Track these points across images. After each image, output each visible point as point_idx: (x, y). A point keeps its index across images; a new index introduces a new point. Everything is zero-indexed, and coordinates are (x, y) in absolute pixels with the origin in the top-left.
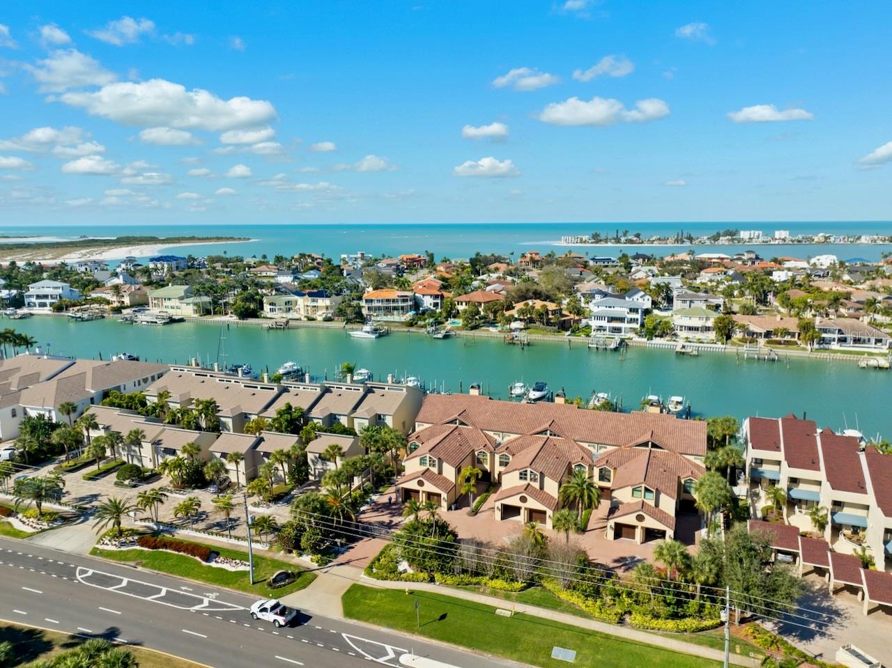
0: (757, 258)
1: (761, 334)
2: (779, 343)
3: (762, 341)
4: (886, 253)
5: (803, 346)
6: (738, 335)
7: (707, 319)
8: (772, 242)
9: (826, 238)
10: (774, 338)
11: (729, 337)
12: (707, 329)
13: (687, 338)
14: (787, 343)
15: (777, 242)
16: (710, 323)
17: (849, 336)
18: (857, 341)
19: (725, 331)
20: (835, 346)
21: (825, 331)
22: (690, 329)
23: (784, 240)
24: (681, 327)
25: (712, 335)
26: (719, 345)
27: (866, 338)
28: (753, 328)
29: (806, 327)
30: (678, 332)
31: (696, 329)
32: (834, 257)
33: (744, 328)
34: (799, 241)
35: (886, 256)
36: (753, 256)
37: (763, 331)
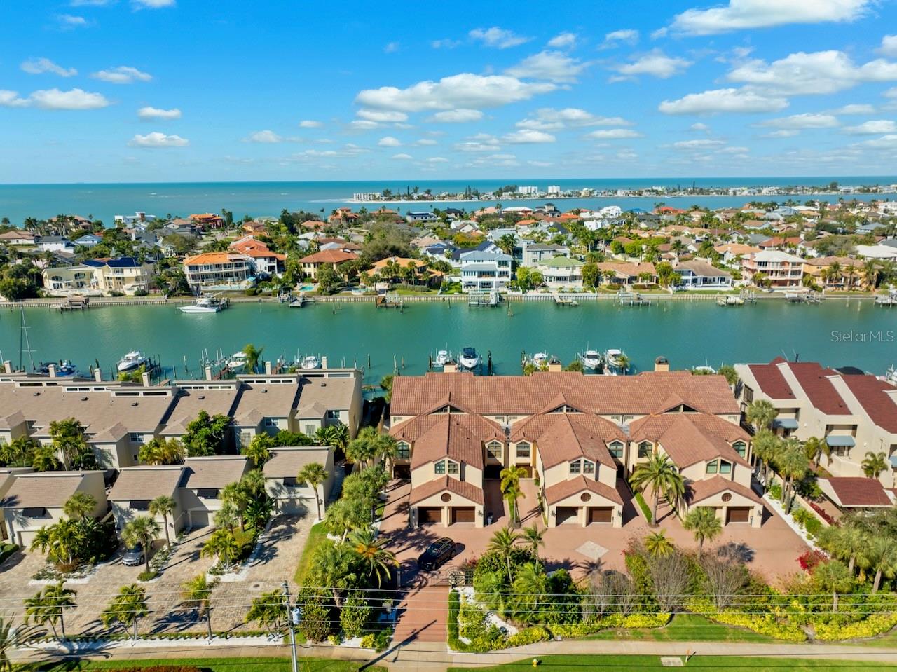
0: (555, 210)
1: (624, 280)
2: (643, 287)
3: (628, 287)
4: (658, 203)
5: (663, 289)
6: (605, 283)
7: (574, 268)
8: (548, 197)
9: (591, 192)
10: (635, 283)
11: (597, 285)
12: (574, 278)
13: (561, 288)
14: (650, 287)
15: (551, 197)
16: (577, 272)
17: (699, 277)
18: (705, 281)
19: (593, 279)
20: (690, 287)
21: (682, 273)
22: (559, 279)
23: (557, 194)
24: (550, 277)
25: (579, 285)
26: (590, 293)
27: (712, 278)
28: (619, 275)
29: (666, 272)
30: (548, 283)
31: (564, 279)
32: (618, 208)
33: (611, 276)
34: (570, 196)
35: (658, 206)
36: (552, 208)
37: (627, 277)
